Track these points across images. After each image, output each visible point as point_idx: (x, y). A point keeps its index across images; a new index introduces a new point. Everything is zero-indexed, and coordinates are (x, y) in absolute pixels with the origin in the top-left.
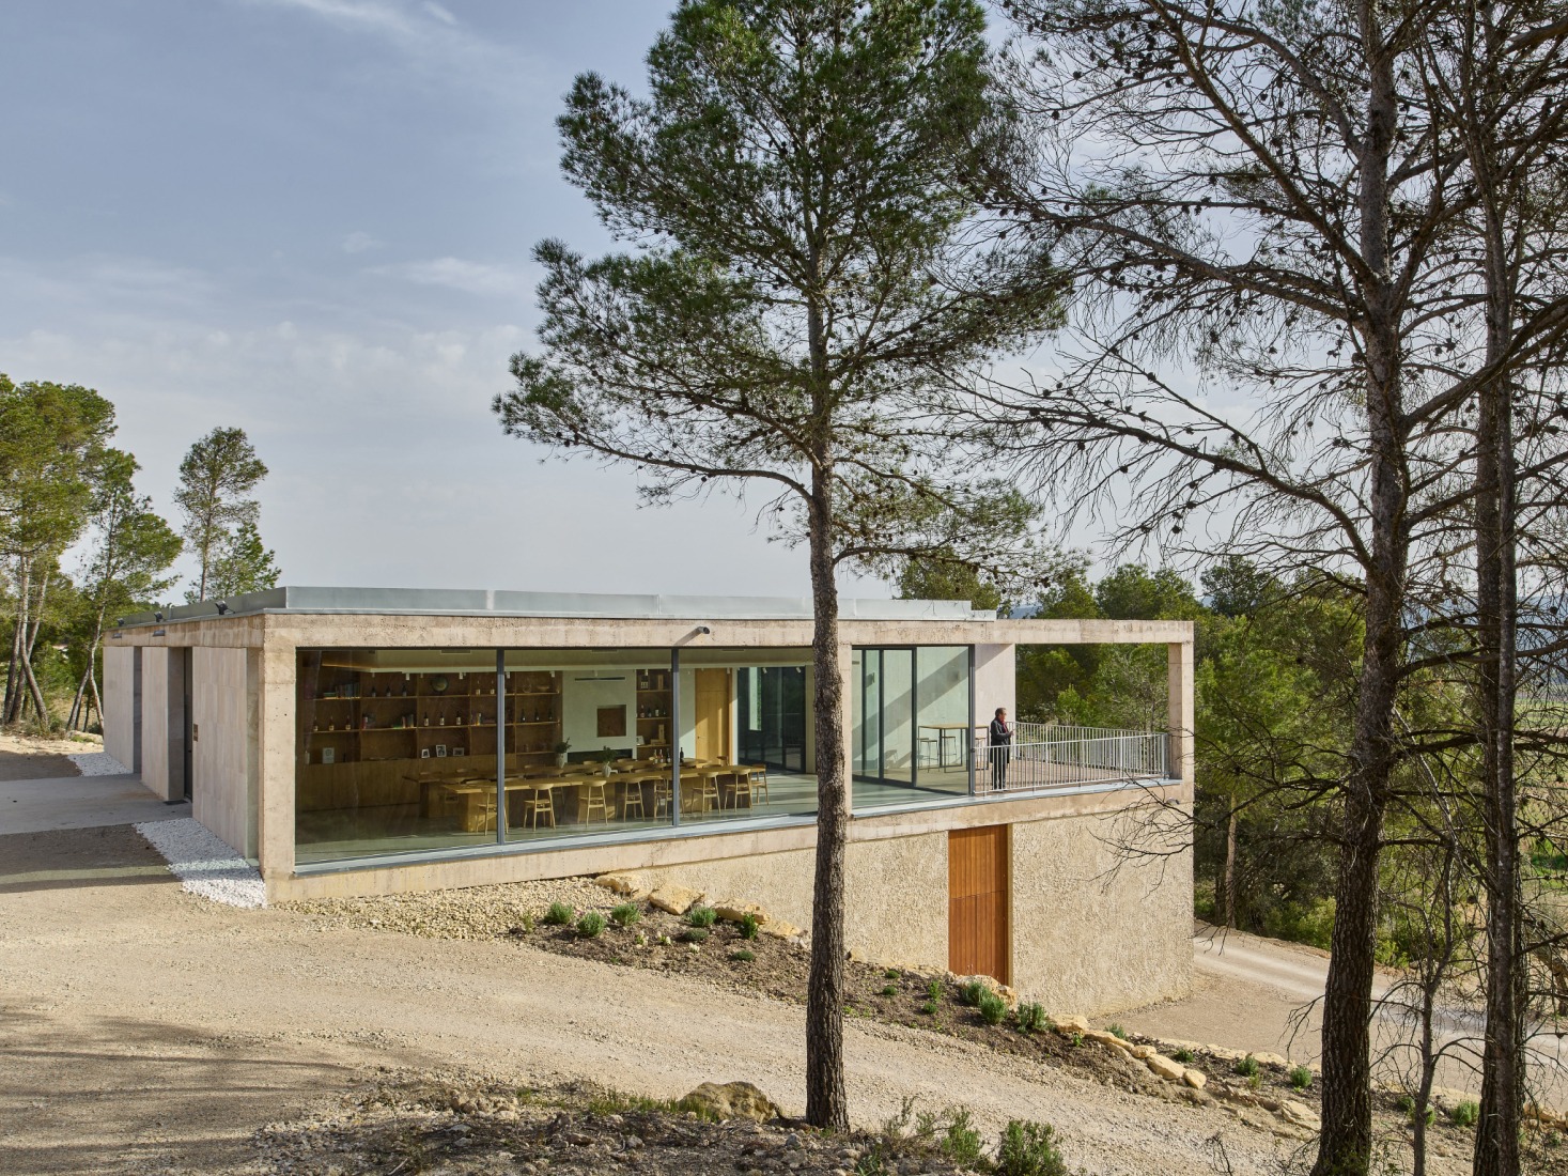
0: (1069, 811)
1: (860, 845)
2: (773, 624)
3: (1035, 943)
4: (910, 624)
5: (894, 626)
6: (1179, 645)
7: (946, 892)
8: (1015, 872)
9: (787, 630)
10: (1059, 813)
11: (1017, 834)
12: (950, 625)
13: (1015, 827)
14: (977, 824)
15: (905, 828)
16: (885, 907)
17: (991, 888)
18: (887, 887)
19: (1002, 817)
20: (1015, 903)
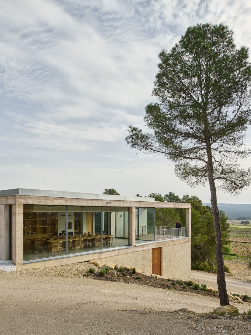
0: (172, 244)
1: (137, 252)
2: (122, 202)
3: (166, 273)
4: (146, 203)
5: (143, 203)
6: (189, 208)
7: (151, 262)
8: (163, 257)
9: (124, 203)
10: (170, 244)
11: (163, 249)
12: (152, 203)
13: (163, 248)
14: (157, 247)
15: (145, 248)
16: (141, 266)
17: (159, 261)
18: (141, 262)
19: (161, 246)
20: (163, 264)
